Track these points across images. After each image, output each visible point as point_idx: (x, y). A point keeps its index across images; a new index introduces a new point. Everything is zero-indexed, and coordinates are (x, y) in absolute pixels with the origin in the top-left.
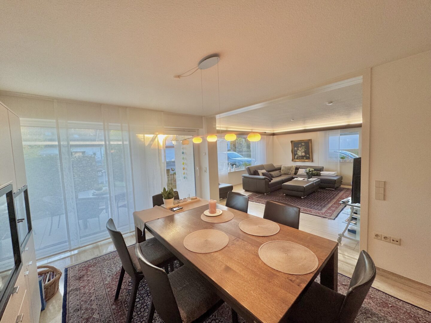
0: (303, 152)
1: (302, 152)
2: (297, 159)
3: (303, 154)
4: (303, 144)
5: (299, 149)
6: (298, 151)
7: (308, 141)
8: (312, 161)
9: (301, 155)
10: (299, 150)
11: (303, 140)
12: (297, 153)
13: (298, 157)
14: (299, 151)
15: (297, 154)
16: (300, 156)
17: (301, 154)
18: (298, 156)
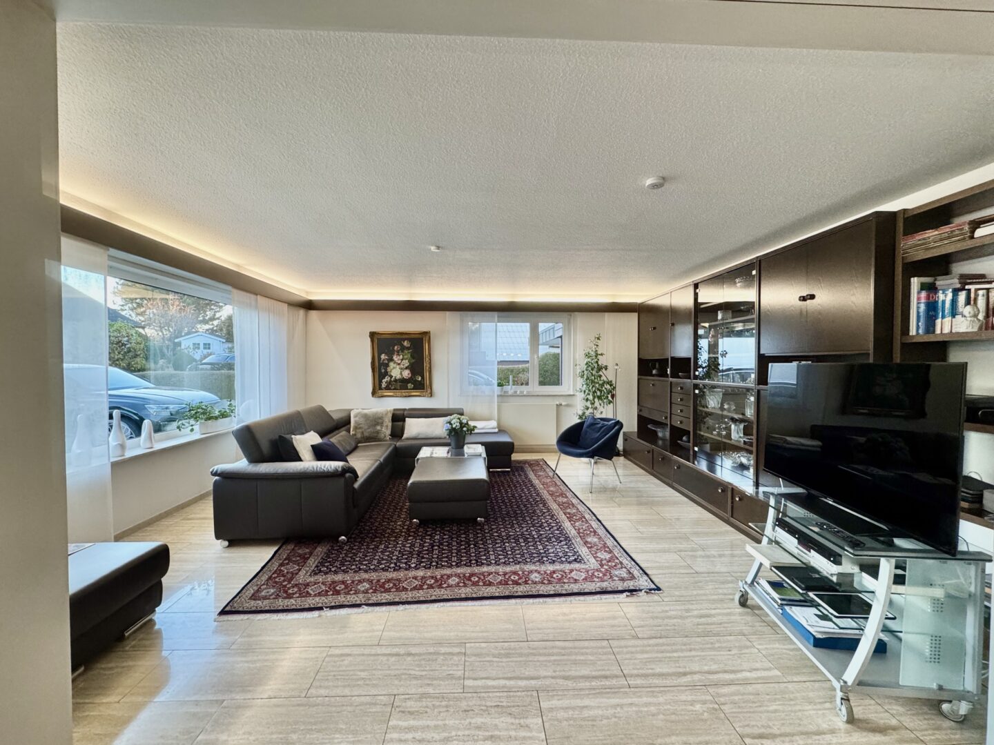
0: (406, 368)
1: (401, 369)
2: (387, 388)
3: (407, 374)
4: (406, 344)
5: (395, 358)
6: (392, 365)
7: (420, 336)
8: (431, 395)
9: (399, 377)
10: (395, 363)
11: (406, 334)
12: (389, 369)
13: (389, 383)
14: (395, 365)
15: (386, 374)
16: (396, 381)
17: (401, 374)
18: (390, 380)
